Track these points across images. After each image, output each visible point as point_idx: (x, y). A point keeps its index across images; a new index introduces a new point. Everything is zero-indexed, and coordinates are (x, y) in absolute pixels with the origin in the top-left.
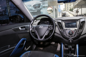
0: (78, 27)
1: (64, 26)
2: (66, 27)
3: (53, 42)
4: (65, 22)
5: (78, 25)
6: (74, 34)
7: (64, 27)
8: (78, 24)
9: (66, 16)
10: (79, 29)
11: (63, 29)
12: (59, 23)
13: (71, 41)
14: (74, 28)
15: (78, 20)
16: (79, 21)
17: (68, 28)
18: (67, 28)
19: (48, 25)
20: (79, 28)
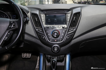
0: (68, 23)
1: (43, 21)
2: (47, 23)
3: (28, 54)
4: (45, 14)
5: (68, 20)
6: (61, 37)
7: (44, 23)
8: (69, 18)
9: (61, 2)
10: (70, 27)
11: (42, 27)
12: (34, 15)
13: (56, 49)
14: (62, 25)
15: (68, 10)
16: (70, 12)
17: (51, 26)
18: (49, 26)
19: (9, 20)
20: (70, 25)
